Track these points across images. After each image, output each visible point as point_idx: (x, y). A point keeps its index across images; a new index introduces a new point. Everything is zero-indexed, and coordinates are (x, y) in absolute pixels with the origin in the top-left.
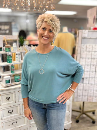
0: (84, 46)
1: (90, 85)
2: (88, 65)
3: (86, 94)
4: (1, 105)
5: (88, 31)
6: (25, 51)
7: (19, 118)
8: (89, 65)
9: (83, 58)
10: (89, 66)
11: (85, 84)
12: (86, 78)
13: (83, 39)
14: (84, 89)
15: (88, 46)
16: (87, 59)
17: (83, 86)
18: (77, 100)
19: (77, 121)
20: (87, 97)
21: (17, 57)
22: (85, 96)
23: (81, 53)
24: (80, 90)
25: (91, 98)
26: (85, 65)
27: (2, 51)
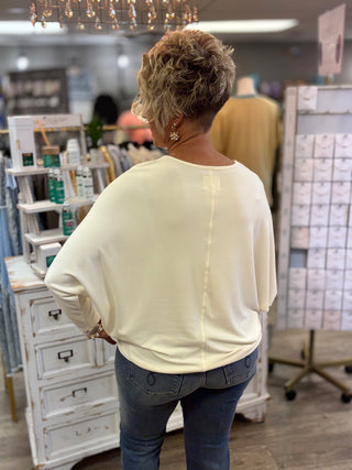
0: (305, 142)
1: (329, 273)
2: (320, 206)
3: (319, 304)
4: (34, 335)
5: (319, 90)
6: (105, 165)
7: (91, 378)
8: (325, 205)
9: (303, 182)
10: (326, 209)
11: (313, 268)
12: (317, 250)
13: (300, 118)
14: (310, 287)
15: (318, 141)
16: (316, 185)
17: (307, 277)
18: (287, 323)
19: (290, 396)
20: (319, 314)
21: (80, 185)
22: (314, 310)
23: (297, 165)
24: (297, 290)
25: (336, 317)
26: (311, 205)
27: (32, 164)
